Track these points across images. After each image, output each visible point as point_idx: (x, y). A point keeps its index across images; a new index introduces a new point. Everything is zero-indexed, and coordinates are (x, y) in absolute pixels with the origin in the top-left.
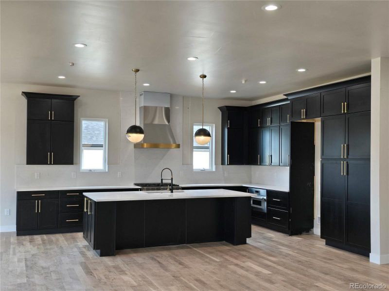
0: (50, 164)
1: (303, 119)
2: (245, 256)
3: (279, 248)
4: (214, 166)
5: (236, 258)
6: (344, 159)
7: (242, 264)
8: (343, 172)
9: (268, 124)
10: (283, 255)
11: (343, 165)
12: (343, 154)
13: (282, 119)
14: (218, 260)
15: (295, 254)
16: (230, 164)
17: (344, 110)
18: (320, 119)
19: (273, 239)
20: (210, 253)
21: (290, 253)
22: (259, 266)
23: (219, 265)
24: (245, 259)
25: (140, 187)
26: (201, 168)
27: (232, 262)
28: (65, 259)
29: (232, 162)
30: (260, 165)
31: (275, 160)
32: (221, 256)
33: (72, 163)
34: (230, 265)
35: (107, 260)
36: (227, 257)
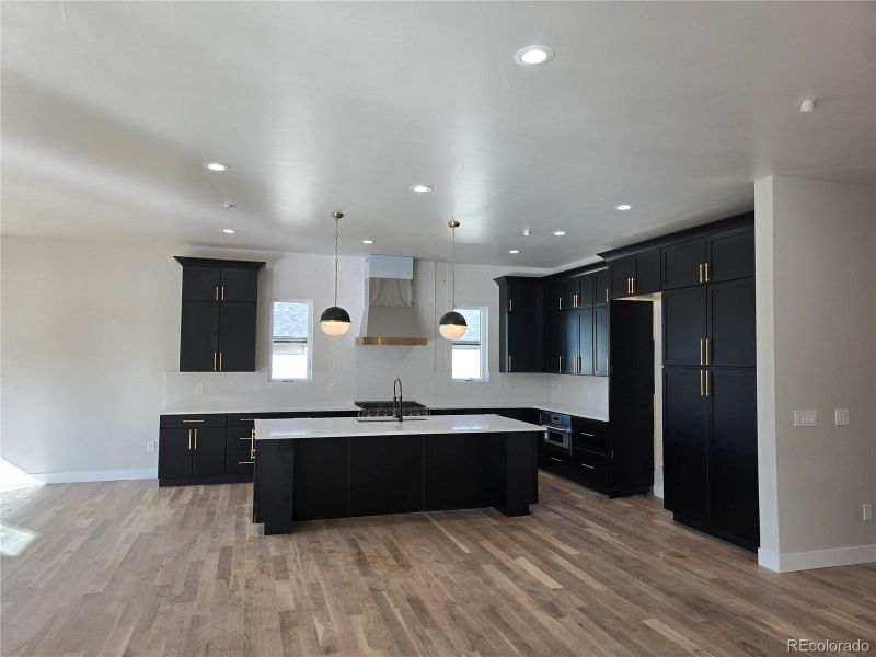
0: (218, 370)
1: (631, 295)
2: (520, 542)
3: (587, 527)
4: (487, 374)
5: (501, 547)
6: (704, 367)
7: (509, 563)
8: (704, 391)
9: (575, 305)
10: (591, 543)
11: (704, 377)
12: (704, 358)
13: (597, 297)
14: (467, 551)
15: (613, 539)
16: (513, 371)
17: (704, 277)
18: (660, 293)
19: (580, 505)
20: (458, 533)
21: (606, 537)
22: (540, 567)
23: (466, 563)
24: (517, 549)
25: (360, 409)
26: (467, 377)
27: (493, 556)
28: (205, 539)
29: (516, 368)
30: (562, 373)
31: (587, 365)
32: (476, 541)
33: (252, 369)
34: (487, 563)
35: (273, 542)
36: (486, 544)
